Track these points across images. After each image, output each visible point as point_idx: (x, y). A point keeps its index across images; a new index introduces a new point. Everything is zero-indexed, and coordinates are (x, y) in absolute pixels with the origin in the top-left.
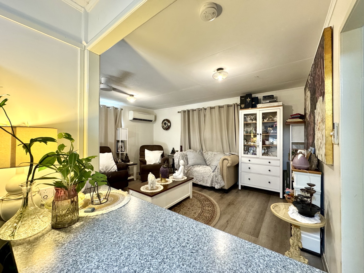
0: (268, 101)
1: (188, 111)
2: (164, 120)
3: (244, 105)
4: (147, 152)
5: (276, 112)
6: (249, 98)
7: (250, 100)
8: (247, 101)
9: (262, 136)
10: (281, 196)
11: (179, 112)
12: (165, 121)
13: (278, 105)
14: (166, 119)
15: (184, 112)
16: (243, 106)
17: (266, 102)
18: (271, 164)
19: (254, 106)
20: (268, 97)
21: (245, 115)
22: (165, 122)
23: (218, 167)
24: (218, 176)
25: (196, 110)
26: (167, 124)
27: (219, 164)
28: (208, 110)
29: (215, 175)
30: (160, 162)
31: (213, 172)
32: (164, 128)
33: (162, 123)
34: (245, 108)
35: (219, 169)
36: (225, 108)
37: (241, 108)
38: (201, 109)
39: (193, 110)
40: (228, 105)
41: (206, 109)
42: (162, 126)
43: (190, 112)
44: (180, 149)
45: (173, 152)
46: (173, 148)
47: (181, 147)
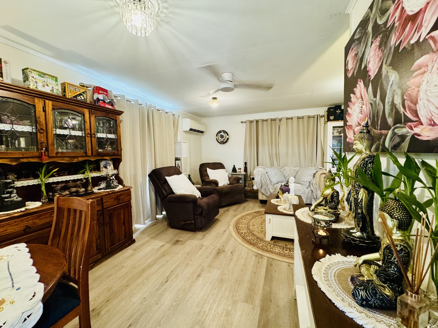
1: (257, 122)
2: (220, 132)
3: (333, 117)
4: (209, 171)
7: (340, 112)
11: (242, 122)
15: (251, 122)
16: (332, 118)
21: (334, 127)
23: (315, 182)
24: (316, 191)
25: (267, 120)
26: (225, 137)
27: (312, 179)
28: (284, 122)
29: (311, 192)
30: (229, 183)
31: (307, 188)
32: (219, 141)
33: (217, 135)
34: (335, 120)
35: (316, 184)
36: (306, 119)
37: (329, 120)
38: (275, 120)
39: (263, 121)
40: (309, 116)
41: (280, 120)
42: (217, 139)
43: (260, 123)
44: (244, 166)
45: (234, 170)
46: (234, 166)
47: (246, 163)
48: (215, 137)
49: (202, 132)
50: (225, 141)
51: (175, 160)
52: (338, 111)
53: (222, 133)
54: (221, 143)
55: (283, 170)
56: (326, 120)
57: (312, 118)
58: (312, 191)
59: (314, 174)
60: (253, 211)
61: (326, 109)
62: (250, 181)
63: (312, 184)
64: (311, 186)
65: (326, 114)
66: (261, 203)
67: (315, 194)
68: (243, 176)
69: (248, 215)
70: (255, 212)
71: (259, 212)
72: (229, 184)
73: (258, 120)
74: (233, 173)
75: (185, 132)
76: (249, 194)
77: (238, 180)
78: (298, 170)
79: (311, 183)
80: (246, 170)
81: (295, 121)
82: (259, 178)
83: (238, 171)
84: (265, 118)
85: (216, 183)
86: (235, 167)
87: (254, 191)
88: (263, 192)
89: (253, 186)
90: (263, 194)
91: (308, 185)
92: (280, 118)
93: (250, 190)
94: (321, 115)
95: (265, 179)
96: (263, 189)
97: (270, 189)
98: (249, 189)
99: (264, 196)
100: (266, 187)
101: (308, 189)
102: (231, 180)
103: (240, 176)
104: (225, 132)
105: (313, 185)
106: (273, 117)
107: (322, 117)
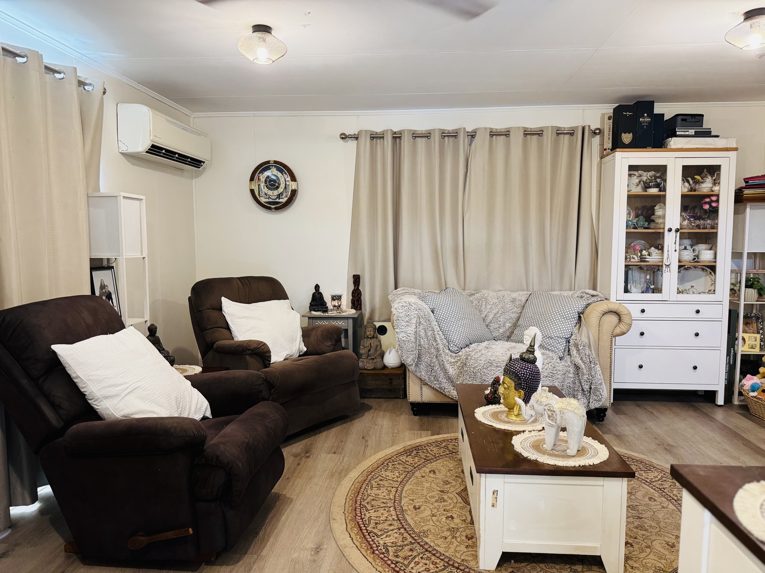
0: (692, 132)
1: (397, 137)
2: (264, 167)
3: (631, 134)
4: (230, 308)
5: (718, 168)
6: (646, 115)
7: (650, 123)
8: (641, 123)
9: (679, 233)
10: (720, 400)
11: (344, 137)
12: (268, 168)
13: (725, 146)
14: (275, 162)
15: (375, 137)
16: (627, 138)
17: (687, 133)
18: (700, 315)
19: (659, 143)
20: (693, 120)
21: (632, 168)
22: (268, 173)
23: (586, 341)
24: (590, 369)
25: (427, 136)
26: (282, 186)
27: (575, 330)
28: (481, 141)
29: (572, 370)
30: (305, 349)
31: (561, 359)
32: (263, 200)
33: (252, 179)
34: (636, 144)
35: (590, 347)
36: (548, 138)
37: (617, 144)
38: (453, 135)
39: (415, 136)
40: (558, 129)
41: (472, 135)
42: (252, 191)
43: (406, 142)
44: (352, 287)
45: (317, 301)
46: (317, 287)
47: (357, 279)
48: (246, 185)
49: (196, 163)
50: (284, 200)
51: (92, 269)
52: (643, 116)
53: (271, 173)
54: (270, 208)
55: (479, 300)
56: (608, 144)
57: (567, 137)
58: (577, 367)
59: (579, 314)
60: (399, 447)
61: (609, 109)
62: (373, 337)
63: (576, 346)
64: (574, 352)
65: (608, 126)
66: (415, 415)
67: (585, 377)
68: (351, 321)
69: (385, 464)
70: (408, 452)
71: (417, 448)
72: (306, 354)
73: (400, 132)
74: (314, 313)
75: (132, 157)
76: (371, 384)
77: (335, 336)
78: (524, 299)
79: (571, 341)
80: (357, 300)
81: (517, 140)
82: (411, 330)
83: (330, 304)
84: (421, 127)
85: (260, 352)
86: (321, 290)
87: (386, 372)
88: (424, 375)
89: (382, 355)
90: (423, 383)
91: (562, 347)
92: (469, 129)
93: (374, 369)
94: (593, 128)
95: (430, 333)
96: (422, 367)
97: (448, 366)
98: (369, 366)
99: (425, 389)
100: (434, 360)
101: (563, 363)
102: (313, 338)
103: (340, 324)
104: (282, 167)
105: (578, 350)
106: (450, 127)
107: (594, 133)
